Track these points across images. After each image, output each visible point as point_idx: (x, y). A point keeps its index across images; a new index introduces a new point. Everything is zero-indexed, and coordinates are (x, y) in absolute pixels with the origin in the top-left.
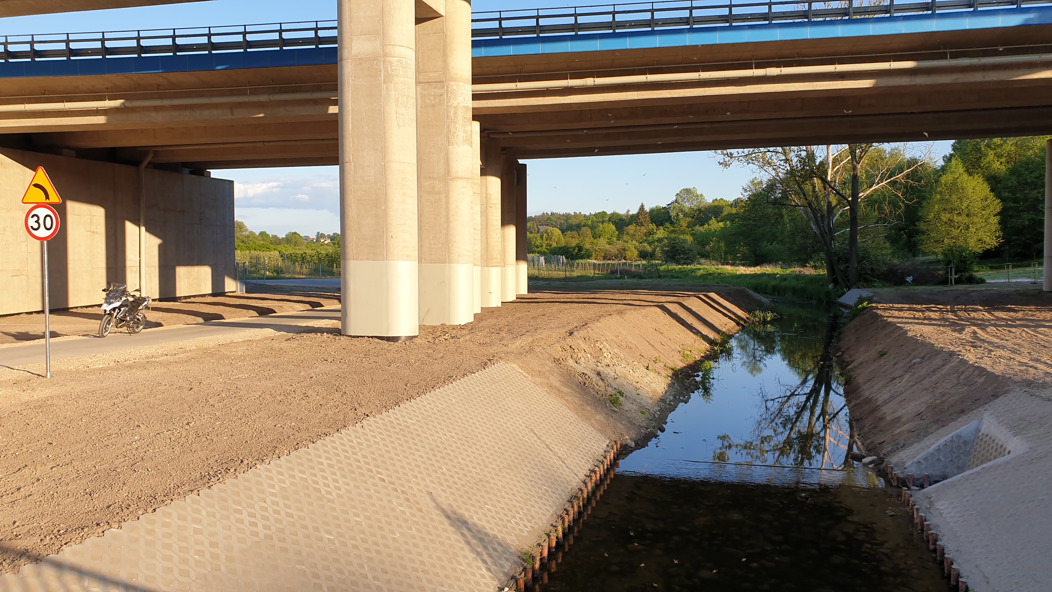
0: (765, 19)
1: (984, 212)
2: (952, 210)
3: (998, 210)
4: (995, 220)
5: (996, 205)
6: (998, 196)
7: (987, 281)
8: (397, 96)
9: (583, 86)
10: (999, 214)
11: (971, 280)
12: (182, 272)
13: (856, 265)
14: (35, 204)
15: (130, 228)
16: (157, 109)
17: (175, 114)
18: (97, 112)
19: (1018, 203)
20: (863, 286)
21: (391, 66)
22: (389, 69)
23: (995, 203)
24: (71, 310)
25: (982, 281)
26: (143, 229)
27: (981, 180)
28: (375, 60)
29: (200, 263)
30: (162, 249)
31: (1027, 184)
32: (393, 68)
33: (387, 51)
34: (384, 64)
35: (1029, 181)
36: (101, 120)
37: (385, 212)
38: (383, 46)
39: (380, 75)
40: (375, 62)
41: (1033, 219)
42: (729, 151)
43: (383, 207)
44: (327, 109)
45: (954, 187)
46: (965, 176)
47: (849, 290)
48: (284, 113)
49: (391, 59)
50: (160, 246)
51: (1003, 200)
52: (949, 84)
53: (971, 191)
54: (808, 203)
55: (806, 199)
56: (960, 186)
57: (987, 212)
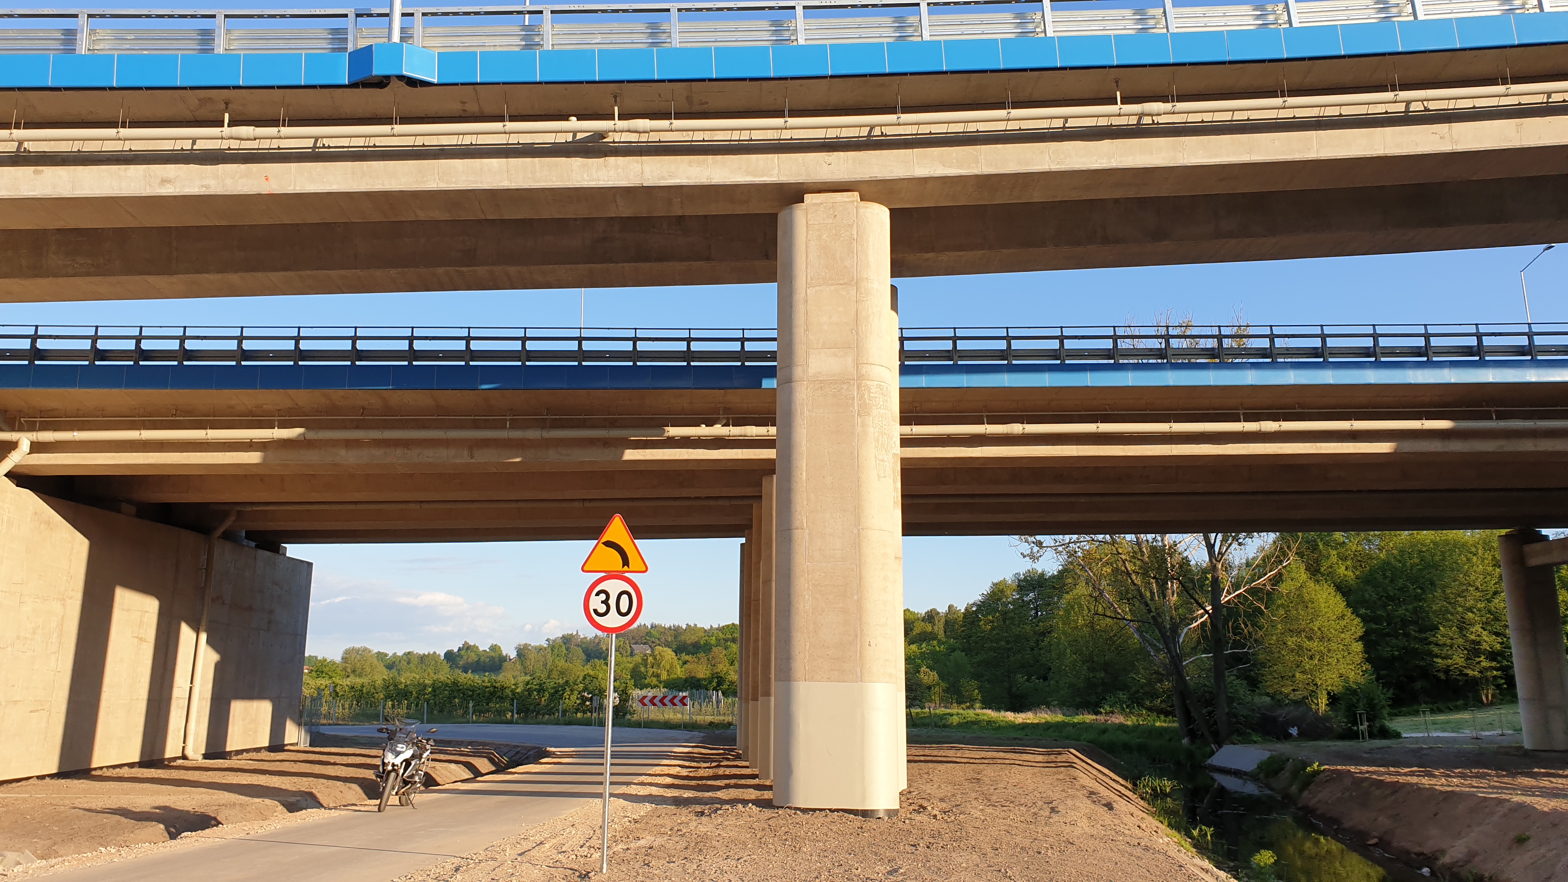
0: (1264, 356)
1: (1343, 636)
2: (1299, 633)
3: (1360, 633)
4: (1358, 647)
5: (1357, 627)
6: (1355, 612)
7: (1404, 735)
8: (876, 435)
9: (1007, 434)
10: (1361, 638)
11: (1385, 733)
12: (238, 708)
13: (1227, 710)
14: (603, 574)
15: (186, 633)
16: (348, 444)
17: (377, 452)
18: (251, 446)
19: (1381, 625)
20: (1239, 741)
21: (869, 392)
22: (866, 396)
23: (1355, 622)
24: (94, 773)
25: (1398, 735)
26: (203, 637)
27: (1332, 590)
28: (844, 383)
29: (260, 697)
30: (220, 669)
31: (1389, 598)
32: (872, 395)
33: (863, 371)
34: (858, 389)
35: (1391, 594)
36: (253, 457)
37: (860, 605)
38: (858, 364)
39: (853, 404)
40: (845, 387)
41: (1404, 648)
42: (1038, 537)
43: (856, 598)
44: (623, 453)
45: (1301, 599)
46: (1311, 584)
47: (1220, 747)
48: (554, 458)
49: (868, 383)
50: (217, 665)
51: (1365, 619)
52: (1493, 453)
53: (1323, 605)
54: (1153, 617)
55: (1150, 611)
56: (1307, 597)
57: (1346, 636)
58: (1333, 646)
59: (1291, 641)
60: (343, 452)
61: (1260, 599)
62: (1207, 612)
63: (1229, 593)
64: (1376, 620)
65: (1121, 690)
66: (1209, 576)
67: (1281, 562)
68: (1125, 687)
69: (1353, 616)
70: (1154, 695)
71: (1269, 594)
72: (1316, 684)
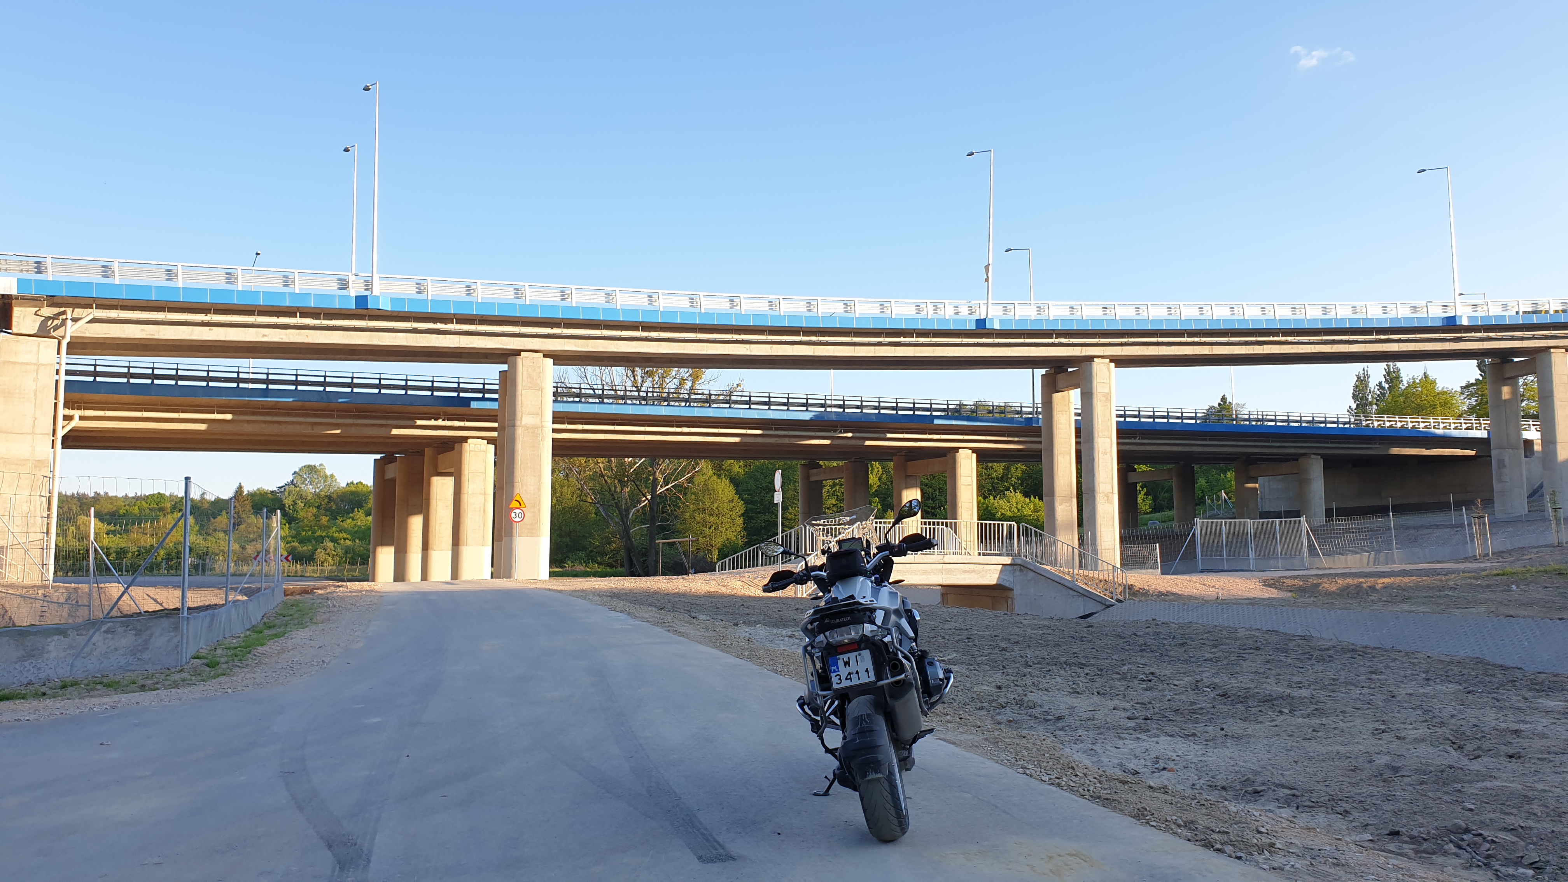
1: (731, 513)
2: (704, 511)
3: (742, 511)
4: (740, 521)
5: (740, 507)
6: (741, 498)
10: (742, 515)
19: (756, 506)
23: (740, 504)
27: (727, 482)
28: (536, 428)
40: (536, 430)
46: (715, 478)
53: (720, 492)
54: (616, 503)
55: (614, 499)
56: (710, 486)
57: (733, 513)
58: (725, 520)
59: (699, 517)
60: (246, 425)
61: (680, 491)
62: (647, 499)
63: (661, 487)
64: (753, 502)
65: (580, 551)
66: (651, 478)
67: (695, 468)
68: (584, 549)
69: (739, 500)
70: (603, 554)
71: (685, 488)
72: (712, 545)
